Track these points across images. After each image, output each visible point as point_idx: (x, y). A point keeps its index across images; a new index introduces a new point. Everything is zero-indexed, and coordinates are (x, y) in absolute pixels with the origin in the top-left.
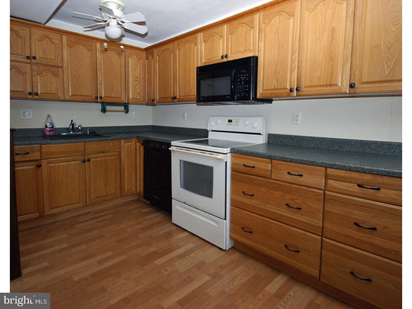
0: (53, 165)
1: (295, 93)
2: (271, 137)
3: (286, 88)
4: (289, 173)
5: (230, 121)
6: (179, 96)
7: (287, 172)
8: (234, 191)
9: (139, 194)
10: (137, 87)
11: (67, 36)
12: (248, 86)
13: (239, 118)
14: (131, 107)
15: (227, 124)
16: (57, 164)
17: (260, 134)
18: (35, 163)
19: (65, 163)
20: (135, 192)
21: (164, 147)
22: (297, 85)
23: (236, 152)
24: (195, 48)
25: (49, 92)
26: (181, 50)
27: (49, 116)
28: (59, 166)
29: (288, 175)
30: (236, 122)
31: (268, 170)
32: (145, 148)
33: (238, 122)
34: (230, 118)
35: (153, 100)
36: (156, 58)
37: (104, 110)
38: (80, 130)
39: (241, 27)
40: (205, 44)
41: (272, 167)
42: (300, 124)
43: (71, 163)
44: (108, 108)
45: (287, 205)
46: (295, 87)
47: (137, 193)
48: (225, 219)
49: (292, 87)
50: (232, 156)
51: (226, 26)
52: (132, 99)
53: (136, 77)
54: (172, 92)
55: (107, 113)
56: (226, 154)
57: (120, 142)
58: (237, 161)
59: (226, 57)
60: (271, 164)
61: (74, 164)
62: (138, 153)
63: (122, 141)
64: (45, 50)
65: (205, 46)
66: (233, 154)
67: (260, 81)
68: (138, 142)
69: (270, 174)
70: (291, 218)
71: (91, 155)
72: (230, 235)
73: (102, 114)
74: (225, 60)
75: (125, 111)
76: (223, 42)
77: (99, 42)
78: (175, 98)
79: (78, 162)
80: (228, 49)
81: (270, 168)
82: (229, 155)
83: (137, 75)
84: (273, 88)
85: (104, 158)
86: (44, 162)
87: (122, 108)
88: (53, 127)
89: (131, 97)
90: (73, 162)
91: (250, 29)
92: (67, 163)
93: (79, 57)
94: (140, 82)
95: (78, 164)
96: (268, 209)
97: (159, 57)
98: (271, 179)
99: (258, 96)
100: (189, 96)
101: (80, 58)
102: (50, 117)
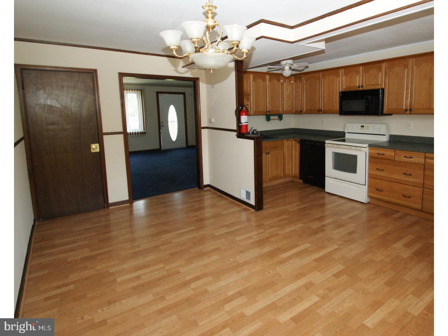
1: (408, 112)
2: (391, 136)
3: (403, 109)
4: (405, 157)
5: (362, 126)
6: (324, 109)
7: (404, 156)
8: (370, 169)
9: (295, 177)
10: (289, 102)
12: (377, 106)
13: (369, 124)
14: (284, 116)
15: (360, 128)
17: (384, 135)
20: (291, 175)
21: (318, 144)
22: (410, 107)
23: (372, 146)
24: (338, 78)
26: (326, 79)
29: (405, 158)
30: (367, 127)
31: (393, 156)
32: (301, 145)
33: (369, 127)
34: (363, 125)
35: (301, 111)
36: (304, 82)
37: (268, 120)
38: (255, 133)
39: (373, 70)
40: (345, 77)
41: (395, 154)
42: (412, 128)
45: (404, 174)
46: (409, 108)
47: (293, 176)
48: (365, 185)
49: (407, 108)
50: (369, 149)
51: (361, 67)
52: (285, 110)
53: (288, 95)
54: (318, 107)
55: (271, 121)
56: (366, 147)
58: (373, 151)
59: (362, 86)
60: (395, 152)
62: (294, 149)
63: (285, 140)
65: (345, 78)
66: (370, 147)
67: (386, 103)
68: (294, 141)
69: (394, 158)
70: (406, 181)
72: (368, 194)
73: (267, 122)
74: (361, 89)
75: (280, 119)
76: (359, 77)
77: (268, 75)
78: (321, 111)
80: (363, 82)
81: (394, 155)
82: (368, 148)
83: (288, 93)
84: (394, 108)
85: (276, 152)
87: (277, 117)
89: (285, 109)
91: (379, 71)
93: (259, 86)
94: (290, 98)
96: (392, 177)
97: (306, 82)
98: (394, 160)
99: (384, 112)
100: (332, 109)
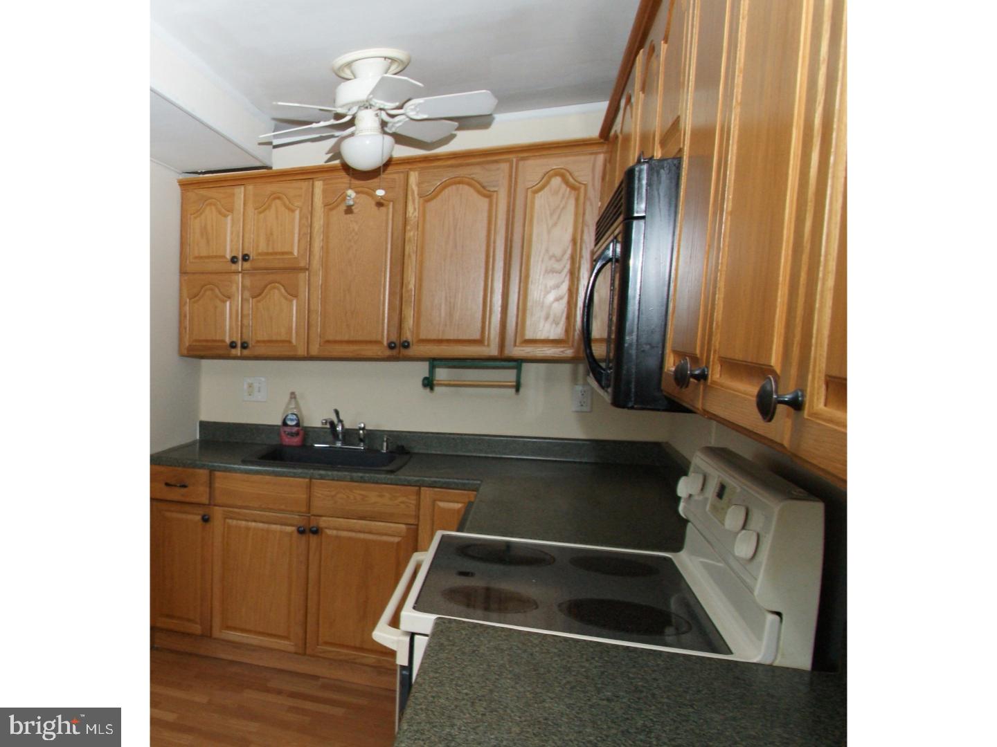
0: (234, 522)
11: (324, 180)
16: (243, 523)
18: (201, 511)
19: (261, 525)
25: (274, 338)
27: (293, 396)
28: (248, 529)
37: (429, 383)
38: (362, 437)
43: (274, 527)
44: (442, 374)
52: (526, 341)
57: (419, 493)
61: (281, 532)
63: (427, 494)
64: (272, 234)
71: (324, 518)
73: (421, 392)
75: (514, 384)
79: (289, 529)
85: (362, 536)
86: (218, 513)
88: (298, 425)
90: (278, 527)
92: (266, 526)
93: (354, 230)
94: (572, 274)
95: (290, 534)
101: (353, 234)
102: (295, 398)
